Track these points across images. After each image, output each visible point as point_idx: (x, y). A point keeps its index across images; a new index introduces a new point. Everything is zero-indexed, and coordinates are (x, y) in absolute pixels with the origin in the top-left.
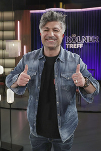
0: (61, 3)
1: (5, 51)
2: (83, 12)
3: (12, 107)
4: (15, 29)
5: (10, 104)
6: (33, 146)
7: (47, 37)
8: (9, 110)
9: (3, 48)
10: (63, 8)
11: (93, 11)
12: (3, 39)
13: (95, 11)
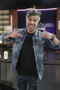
0: (34, 6)
1: (4, 31)
2: (46, 11)
3: (7, 61)
4: (9, 20)
5: (6, 60)
6: (18, 82)
7: (30, 24)
8: (5, 63)
9: (3, 30)
10: (35, 8)
11: (51, 10)
12: (3, 25)
13: (52, 10)
